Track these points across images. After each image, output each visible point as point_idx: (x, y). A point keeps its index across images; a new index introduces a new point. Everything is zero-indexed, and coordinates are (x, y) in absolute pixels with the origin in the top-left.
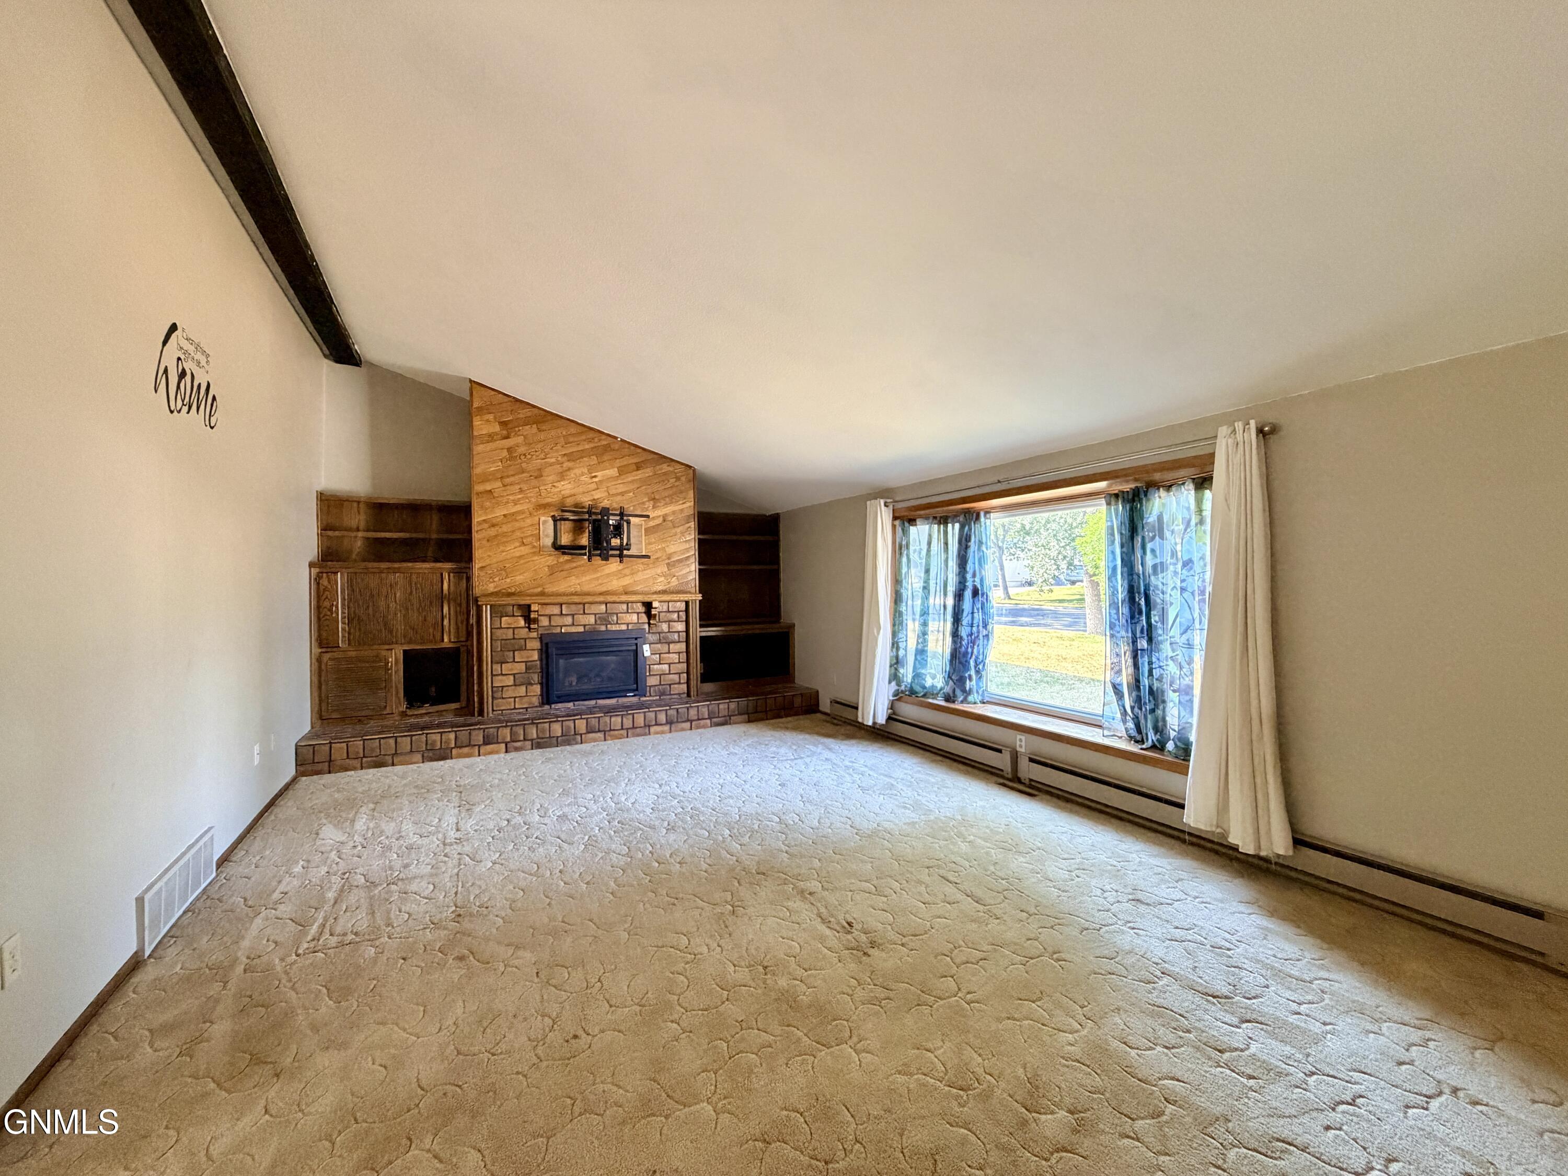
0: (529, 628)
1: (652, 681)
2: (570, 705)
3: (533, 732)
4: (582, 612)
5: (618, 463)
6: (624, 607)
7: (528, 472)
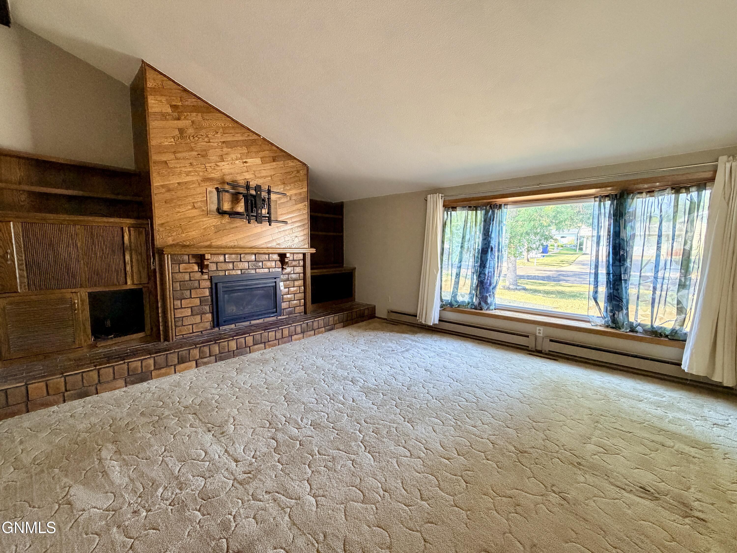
0: (202, 273)
1: (284, 305)
2: (233, 326)
3: (216, 349)
4: (239, 260)
5: (262, 154)
6: (267, 256)
7: (196, 151)
